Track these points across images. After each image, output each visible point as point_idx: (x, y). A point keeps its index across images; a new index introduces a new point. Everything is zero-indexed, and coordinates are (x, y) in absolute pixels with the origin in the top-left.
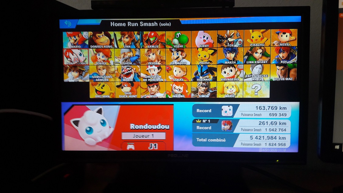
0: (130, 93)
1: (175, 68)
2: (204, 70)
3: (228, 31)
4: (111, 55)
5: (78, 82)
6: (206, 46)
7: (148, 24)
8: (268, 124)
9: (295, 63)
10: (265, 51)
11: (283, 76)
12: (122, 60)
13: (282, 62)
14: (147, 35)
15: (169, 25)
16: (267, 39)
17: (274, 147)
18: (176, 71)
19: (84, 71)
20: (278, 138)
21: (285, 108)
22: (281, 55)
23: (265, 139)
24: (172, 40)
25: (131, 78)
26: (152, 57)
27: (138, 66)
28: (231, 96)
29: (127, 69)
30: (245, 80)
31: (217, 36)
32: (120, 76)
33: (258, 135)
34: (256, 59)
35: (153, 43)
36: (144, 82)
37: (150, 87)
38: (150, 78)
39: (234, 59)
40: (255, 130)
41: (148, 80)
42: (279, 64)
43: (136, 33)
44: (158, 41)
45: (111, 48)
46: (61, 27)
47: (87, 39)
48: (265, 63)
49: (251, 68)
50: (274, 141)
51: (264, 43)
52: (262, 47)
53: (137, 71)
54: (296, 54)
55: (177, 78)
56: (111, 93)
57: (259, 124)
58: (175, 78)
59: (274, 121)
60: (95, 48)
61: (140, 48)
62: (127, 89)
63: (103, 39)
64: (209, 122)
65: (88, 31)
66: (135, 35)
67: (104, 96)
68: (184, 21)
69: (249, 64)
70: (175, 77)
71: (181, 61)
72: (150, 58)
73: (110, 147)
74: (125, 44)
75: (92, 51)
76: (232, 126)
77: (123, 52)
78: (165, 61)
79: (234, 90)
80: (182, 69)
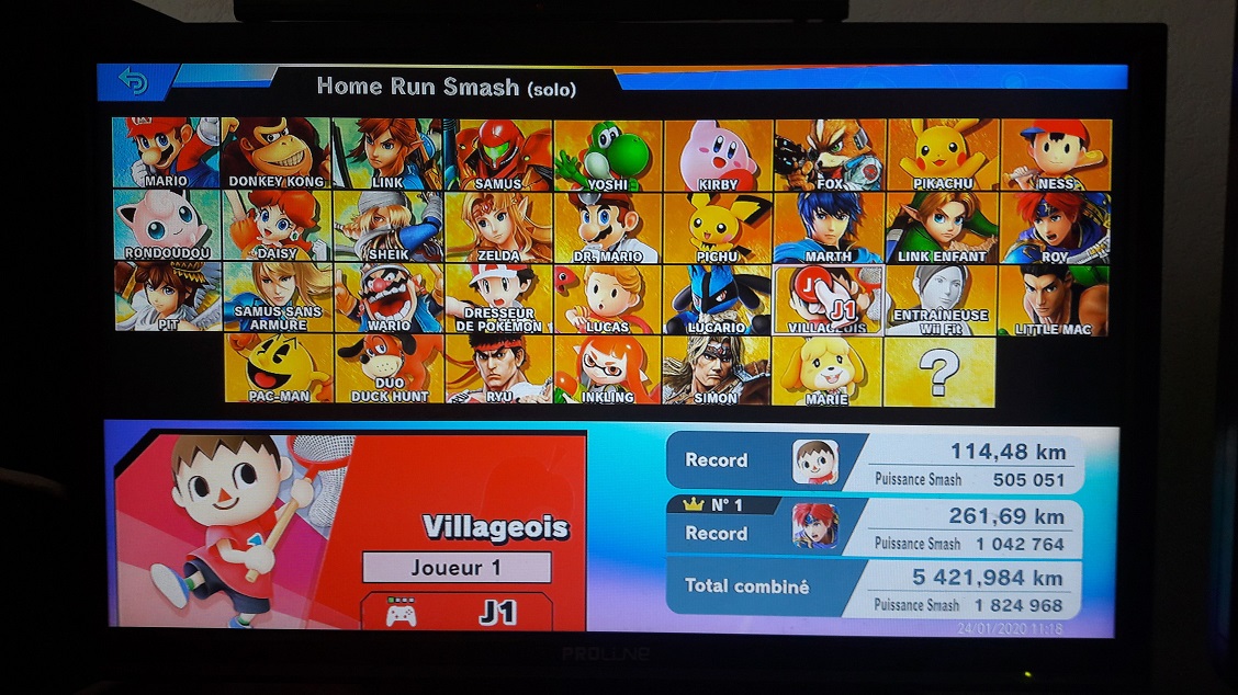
0: (399, 383)
1: (594, 278)
2: (714, 287)
3: (821, 121)
4: (317, 218)
5: (175, 334)
6: (725, 185)
7: (479, 88)
8: (990, 518)
9: (1103, 264)
10: (978, 209)
11: (1051, 316)
12: (363, 238)
13: (1046, 257)
14: (472, 133)
15: (569, 91)
16: (986, 161)
17: (1015, 615)
18: (596, 289)
19: (199, 285)
20: (1028, 577)
21: (1059, 453)
22: (1043, 228)
23: (974, 581)
24: (583, 154)
25: (404, 316)
26: (497, 228)
27: (434, 266)
28: (830, 400)
29: (386, 279)
30: (893, 330)
31: (773, 143)
32: (356, 310)
33: (948, 566)
34: (939, 245)
35: (501, 168)
36: (461, 333)
37: (486, 357)
38: (485, 320)
39: (844, 244)
40: (934, 544)
41: (475, 326)
42: (1033, 266)
43: (426, 123)
44: (521, 163)
45: (314, 188)
46: (104, 95)
47: (213, 150)
48: (976, 260)
49: (916, 283)
50: (1012, 592)
51: (973, 178)
52: (962, 191)
53: (429, 288)
54: (1107, 223)
55: (603, 318)
56: (315, 383)
57: (952, 521)
58: (592, 320)
59: (1013, 505)
60: (247, 187)
61: (444, 190)
62: (385, 364)
63: (283, 149)
64: (739, 509)
65: (219, 112)
66: (420, 132)
67: (284, 395)
68: (633, 77)
69: (910, 263)
70: (595, 315)
71: (619, 249)
72: (488, 231)
73: (312, 616)
74: (377, 172)
75: (235, 202)
76: (834, 526)
77: (368, 205)
78: (552, 246)
79: (846, 373)
80: (622, 280)
